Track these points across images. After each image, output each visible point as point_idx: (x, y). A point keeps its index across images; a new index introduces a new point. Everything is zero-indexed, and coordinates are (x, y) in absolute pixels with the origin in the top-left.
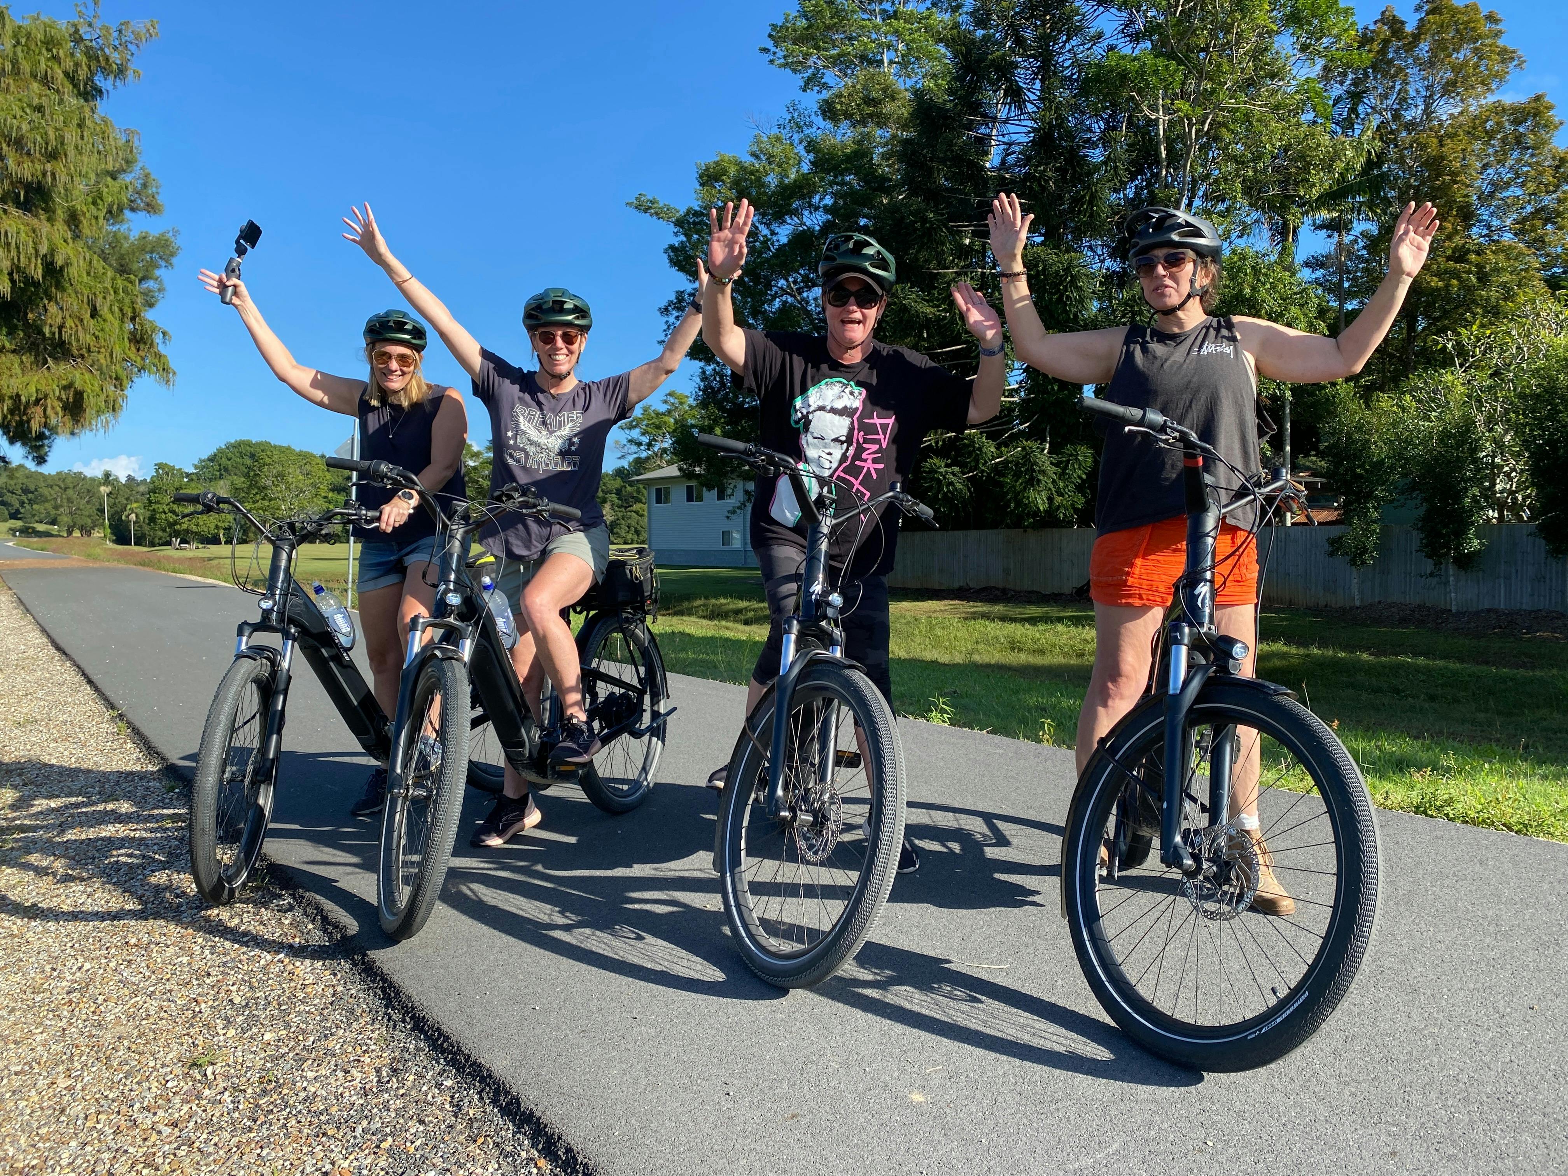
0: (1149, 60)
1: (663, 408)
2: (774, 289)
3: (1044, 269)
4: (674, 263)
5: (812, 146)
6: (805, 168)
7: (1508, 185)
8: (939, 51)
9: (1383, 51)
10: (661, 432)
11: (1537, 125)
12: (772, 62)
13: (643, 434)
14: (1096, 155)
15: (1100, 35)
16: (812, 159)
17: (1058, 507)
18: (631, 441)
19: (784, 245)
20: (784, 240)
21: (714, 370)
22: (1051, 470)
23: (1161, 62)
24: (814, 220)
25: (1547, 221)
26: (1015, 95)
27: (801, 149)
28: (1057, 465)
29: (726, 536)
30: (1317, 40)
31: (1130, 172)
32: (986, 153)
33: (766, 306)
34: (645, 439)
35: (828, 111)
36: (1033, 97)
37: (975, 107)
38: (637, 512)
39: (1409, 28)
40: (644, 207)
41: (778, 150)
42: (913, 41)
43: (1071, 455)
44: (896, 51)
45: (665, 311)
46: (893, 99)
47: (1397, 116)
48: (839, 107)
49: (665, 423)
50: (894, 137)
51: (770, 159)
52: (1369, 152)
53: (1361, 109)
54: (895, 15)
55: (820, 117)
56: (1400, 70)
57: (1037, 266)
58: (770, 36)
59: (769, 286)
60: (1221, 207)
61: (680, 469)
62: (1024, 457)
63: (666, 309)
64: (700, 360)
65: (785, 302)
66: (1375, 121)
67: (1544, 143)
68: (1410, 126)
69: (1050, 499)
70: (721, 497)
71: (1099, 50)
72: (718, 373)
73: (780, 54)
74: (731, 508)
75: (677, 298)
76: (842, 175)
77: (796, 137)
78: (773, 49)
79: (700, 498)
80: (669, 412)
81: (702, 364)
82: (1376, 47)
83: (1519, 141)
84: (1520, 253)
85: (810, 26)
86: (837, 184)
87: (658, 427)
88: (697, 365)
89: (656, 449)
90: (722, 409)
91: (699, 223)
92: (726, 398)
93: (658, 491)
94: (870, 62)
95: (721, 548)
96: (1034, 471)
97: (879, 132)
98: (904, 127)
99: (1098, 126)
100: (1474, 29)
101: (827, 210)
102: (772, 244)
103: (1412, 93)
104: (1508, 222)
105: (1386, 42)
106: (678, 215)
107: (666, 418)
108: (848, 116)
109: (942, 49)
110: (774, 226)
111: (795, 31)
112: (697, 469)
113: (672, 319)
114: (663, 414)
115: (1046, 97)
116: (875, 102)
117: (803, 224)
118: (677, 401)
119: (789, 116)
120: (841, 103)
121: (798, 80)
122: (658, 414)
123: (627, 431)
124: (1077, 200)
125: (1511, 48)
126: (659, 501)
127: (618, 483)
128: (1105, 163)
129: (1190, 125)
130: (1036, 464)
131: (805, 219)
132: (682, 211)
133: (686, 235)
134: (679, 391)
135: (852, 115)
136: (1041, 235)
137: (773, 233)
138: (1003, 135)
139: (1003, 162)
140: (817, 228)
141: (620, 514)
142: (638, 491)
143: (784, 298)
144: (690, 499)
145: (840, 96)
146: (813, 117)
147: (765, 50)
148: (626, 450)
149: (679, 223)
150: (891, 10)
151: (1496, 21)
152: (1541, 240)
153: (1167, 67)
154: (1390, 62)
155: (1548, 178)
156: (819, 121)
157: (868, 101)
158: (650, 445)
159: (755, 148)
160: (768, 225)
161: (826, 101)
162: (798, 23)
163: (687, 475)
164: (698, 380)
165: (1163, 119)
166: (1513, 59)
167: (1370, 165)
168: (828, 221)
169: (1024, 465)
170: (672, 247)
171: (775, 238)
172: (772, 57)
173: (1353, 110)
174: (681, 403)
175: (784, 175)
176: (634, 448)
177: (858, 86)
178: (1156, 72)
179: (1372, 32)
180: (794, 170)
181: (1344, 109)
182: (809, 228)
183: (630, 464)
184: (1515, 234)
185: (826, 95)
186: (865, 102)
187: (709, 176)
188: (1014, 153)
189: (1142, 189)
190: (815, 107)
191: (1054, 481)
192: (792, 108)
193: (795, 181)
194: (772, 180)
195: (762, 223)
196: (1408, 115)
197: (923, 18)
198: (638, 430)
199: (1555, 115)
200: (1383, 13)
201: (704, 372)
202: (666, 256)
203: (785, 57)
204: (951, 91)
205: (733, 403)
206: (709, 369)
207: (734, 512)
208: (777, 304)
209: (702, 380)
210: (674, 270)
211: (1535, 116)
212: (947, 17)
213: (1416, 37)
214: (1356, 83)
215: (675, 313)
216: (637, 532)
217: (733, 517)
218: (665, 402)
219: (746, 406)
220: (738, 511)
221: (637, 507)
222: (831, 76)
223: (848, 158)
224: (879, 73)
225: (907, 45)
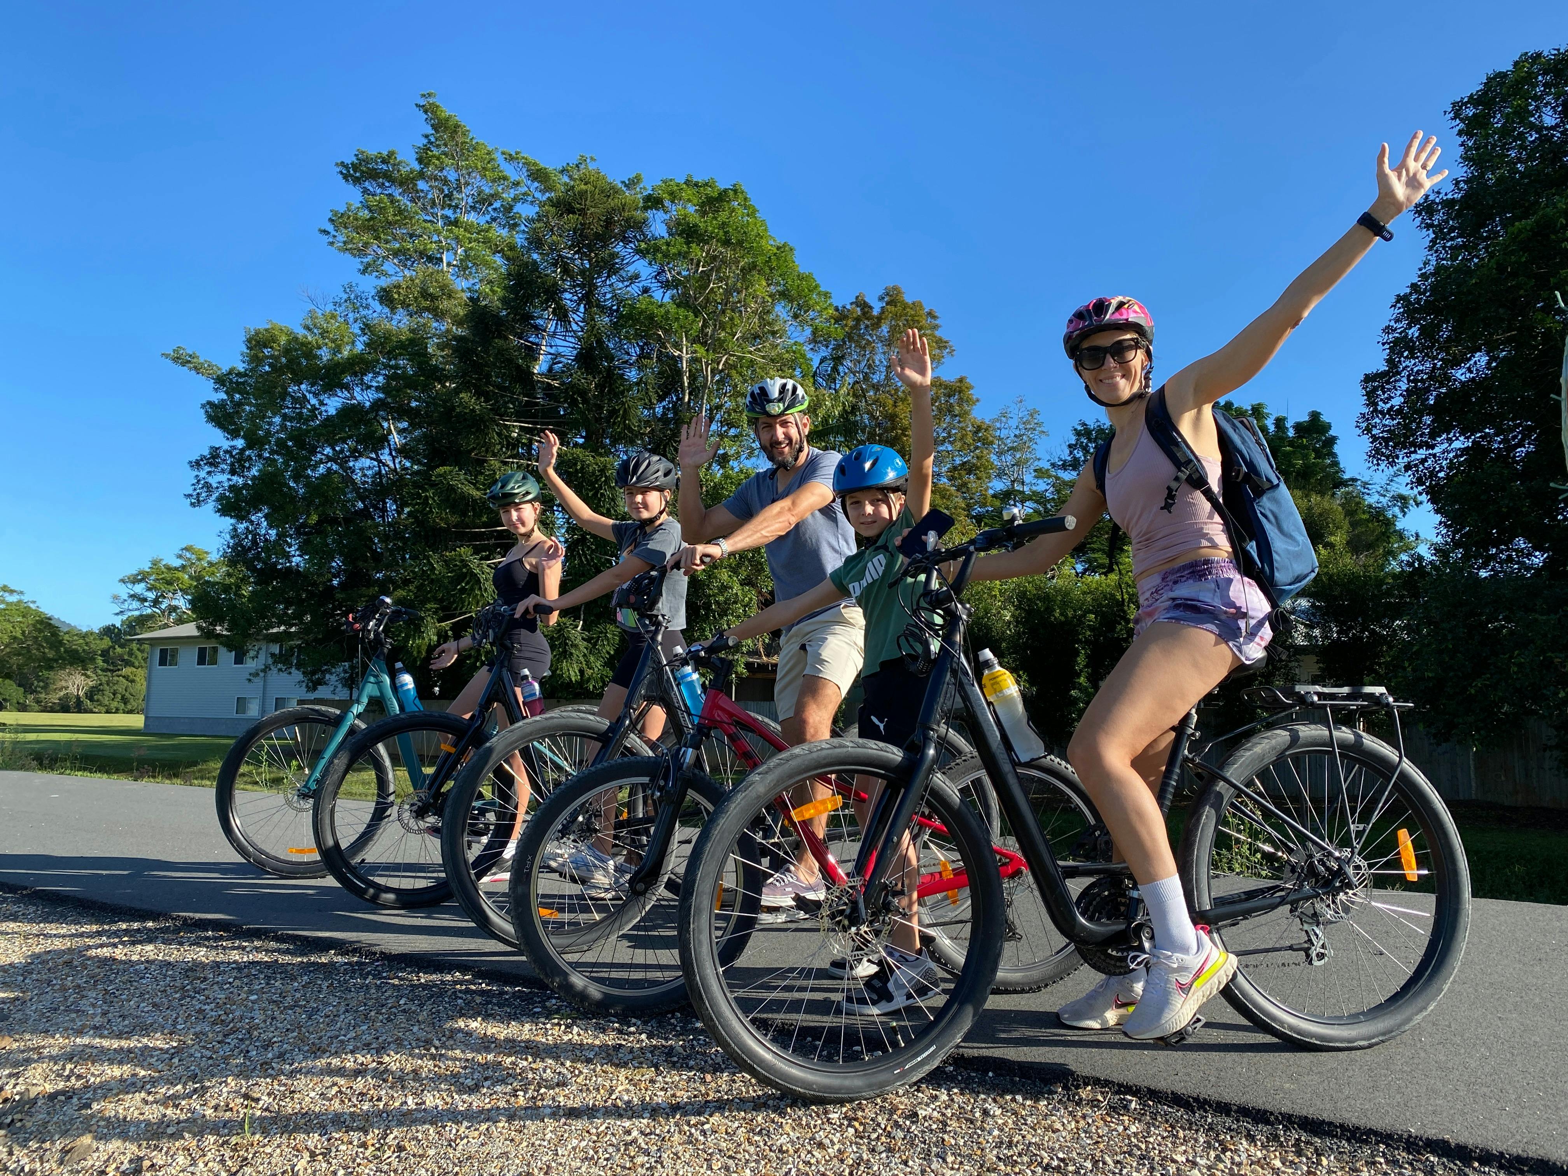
0: (672, 308)
1: (177, 563)
2: (319, 456)
3: (582, 468)
4: (211, 418)
5: (367, 328)
6: (359, 347)
7: (943, 442)
8: (495, 262)
9: (856, 327)
10: (171, 588)
11: (961, 399)
12: (332, 244)
13: (149, 589)
14: (632, 375)
15: (637, 276)
16: (367, 341)
17: (589, 680)
18: (133, 596)
19: (332, 416)
20: (332, 411)
21: (247, 528)
22: (582, 645)
23: (682, 311)
24: (365, 397)
25: (969, 472)
26: (562, 315)
27: (356, 329)
28: (588, 640)
29: (241, 703)
30: (805, 312)
31: (659, 396)
32: (536, 359)
33: (309, 472)
34: (151, 595)
35: (386, 297)
36: (577, 318)
37: (527, 318)
38: (126, 678)
39: (875, 312)
40: (181, 359)
41: (333, 326)
42: (471, 249)
43: (601, 632)
44: (456, 254)
45: (196, 464)
46: (450, 297)
47: (866, 378)
48: (396, 296)
49: (178, 579)
50: (448, 331)
51: (324, 333)
52: (843, 403)
53: (841, 368)
54: (456, 223)
55: (377, 303)
56: (869, 343)
57: (576, 464)
58: (331, 220)
59: (314, 452)
60: (732, 432)
61: (199, 628)
62: (559, 631)
63: (197, 463)
64: (231, 517)
65: (329, 469)
66: (850, 379)
67: (966, 413)
68: (876, 387)
69: (582, 672)
70: (239, 660)
71: (635, 289)
72: (250, 532)
73: (341, 238)
74: (253, 671)
75: (211, 453)
76: (395, 359)
77: (351, 316)
78: (334, 233)
79: (214, 662)
80: (183, 567)
81: (233, 521)
82: (851, 323)
83: (950, 410)
84: (951, 495)
85: (372, 219)
86: (392, 367)
87: (169, 583)
88: (228, 522)
89: (163, 607)
90: (253, 569)
91: (243, 383)
92: (257, 557)
93: (163, 652)
94: (430, 259)
95: (235, 716)
96: (567, 644)
97: (435, 324)
98: (459, 323)
99: (635, 351)
100: (918, 322)
101: (378, 389)
102: (320, 414)
103: (877, 363)
104: (944, 469)
105: (858, 320)
106: (219, 373)
107: (180, 574)
108: (405, 305)
109: (498, 260)
110: (324, 397)
111: (356, 219)
112: (218, 628)
113: (203, 474)
114: (176, 569)
115: (589, 319)
116: (433, 298)
117: (353, 398)
118: (194, 557)
119: (345, 296)
120: (399, 294)
121: (356, 263)
122: (169, 568)
123: (130, 586)
124: (613, 413)
125: (945, 338)
126: (162, 662)
127: (107, 642)
128: (638, 384)
129: (707, 365)
130: (568, 638)
131: (356, 394)
132: (225, 369)
133: (227, 393)
134: (198, 546)
135: (409, 305)
136: (582, 437)
137: (322, 403)
138: (551, 346)
139: (550, 369)
140: (368, 404)
141: (104, 679)
142: (131, 653)
143: (329, 465)
144: (201, 661)
145: (398, 287)
146: (370, 300)
147: (325, 232)
148: (126, 606)
149: (221, 381)
150: (452, 217)
151: (935, 317)
152: (964, 485)
153: (686, 317)
154: (861, 336)
155: (969, 440)
156: (376, 305)
157: (425, 294)
158: (156, 602)
159: (309, 322)
160: (316, 395)
161: (384, 290)
162: (360, 214)
163: (208, 634)
164: (228, 537)
165: (686, 357)
166: (946, 347)
167: (845, 414)
168: (380, 399)
169: (558, 638)
170: (209, 403)
171: (323, 409)
172: (331, 240)
173: (835, 369)
174: (199, 560)
175: (338, 350)
176: (136, 604)
177: (417, 281)
178: (677, 319)
179: (849, 310)
180: (348, 348)
181: (828, 367)
182: (359, 403)
183: (123, 622)
184: (950, 480)
185: (384, 282)
186: (423, 296)
187: (258, 342)
188: (560, 362)
189: (668, 409)
190: (373, 292)
191: (585, 655)
192: (349, 288)
193: (348, 359)
194: (325, 354)
195: (310, 392)
196: (875, 378)
197: (482, 231)
198: (143, 585)
199: (974, 393)
200: (857, 297)
201: (235, 530)
202: (203, 411)
203: (345, 243)
204: (503, 300)
205: (264, 563)
206: (242, 527)
207: (257, 675)
208: (322, 469)
209: (232, 537)
210: (210, 426)
211: (960, 392)
212: (504, 232)
213: (879, 319)
214: (837, 347)
215: (207, 468)
216: (125, 700)
217: (256, 680)
218: (180, 556)
219: (279, 567)
220: (262, 674)
221: (126, 671)
222: (389, 266)
223: (402, 345)
224: (438, 272)
225: (466, 251)
